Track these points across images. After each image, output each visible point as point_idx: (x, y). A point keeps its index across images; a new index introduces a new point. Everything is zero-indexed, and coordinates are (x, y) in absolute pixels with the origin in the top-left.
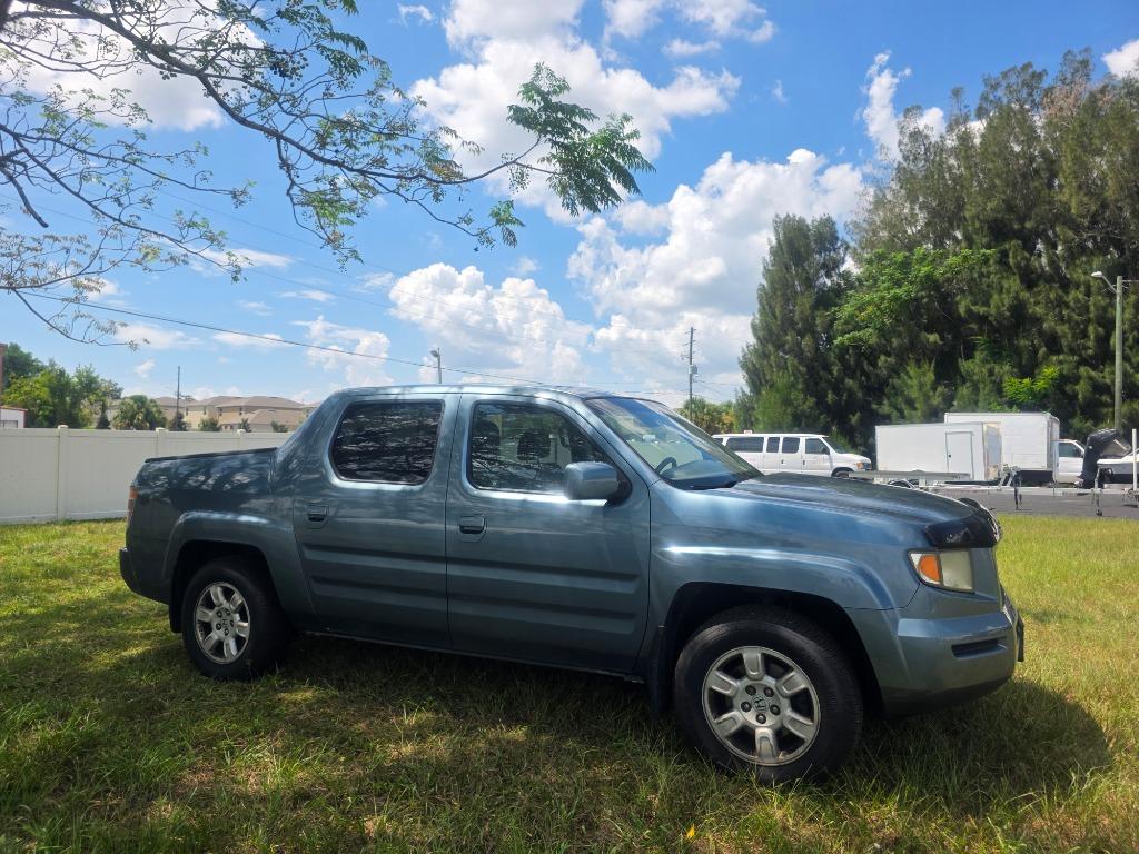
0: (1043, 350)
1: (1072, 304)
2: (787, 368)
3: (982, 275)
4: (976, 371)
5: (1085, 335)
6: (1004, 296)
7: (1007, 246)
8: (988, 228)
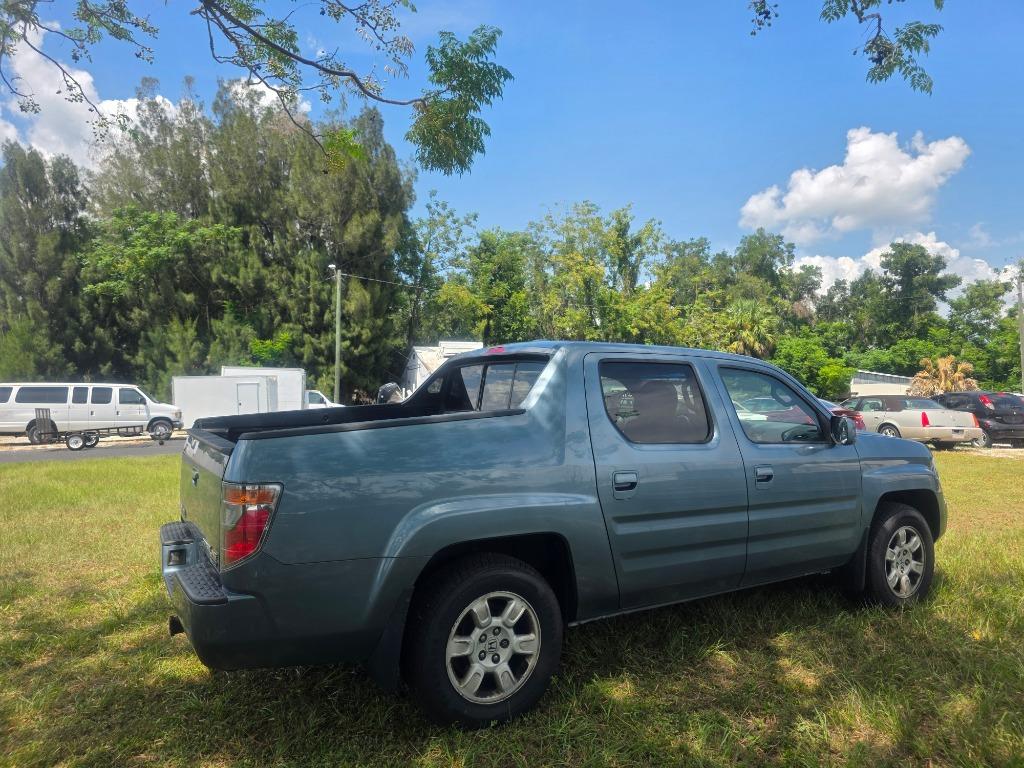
0: (278, 319)
1: (298, 285)
2: (26, 311)
3: (227, 249)
4: (227, 331)
5: (306, 310)
6: (249, 270)
7: (247, 228)
8: (234, 210)
